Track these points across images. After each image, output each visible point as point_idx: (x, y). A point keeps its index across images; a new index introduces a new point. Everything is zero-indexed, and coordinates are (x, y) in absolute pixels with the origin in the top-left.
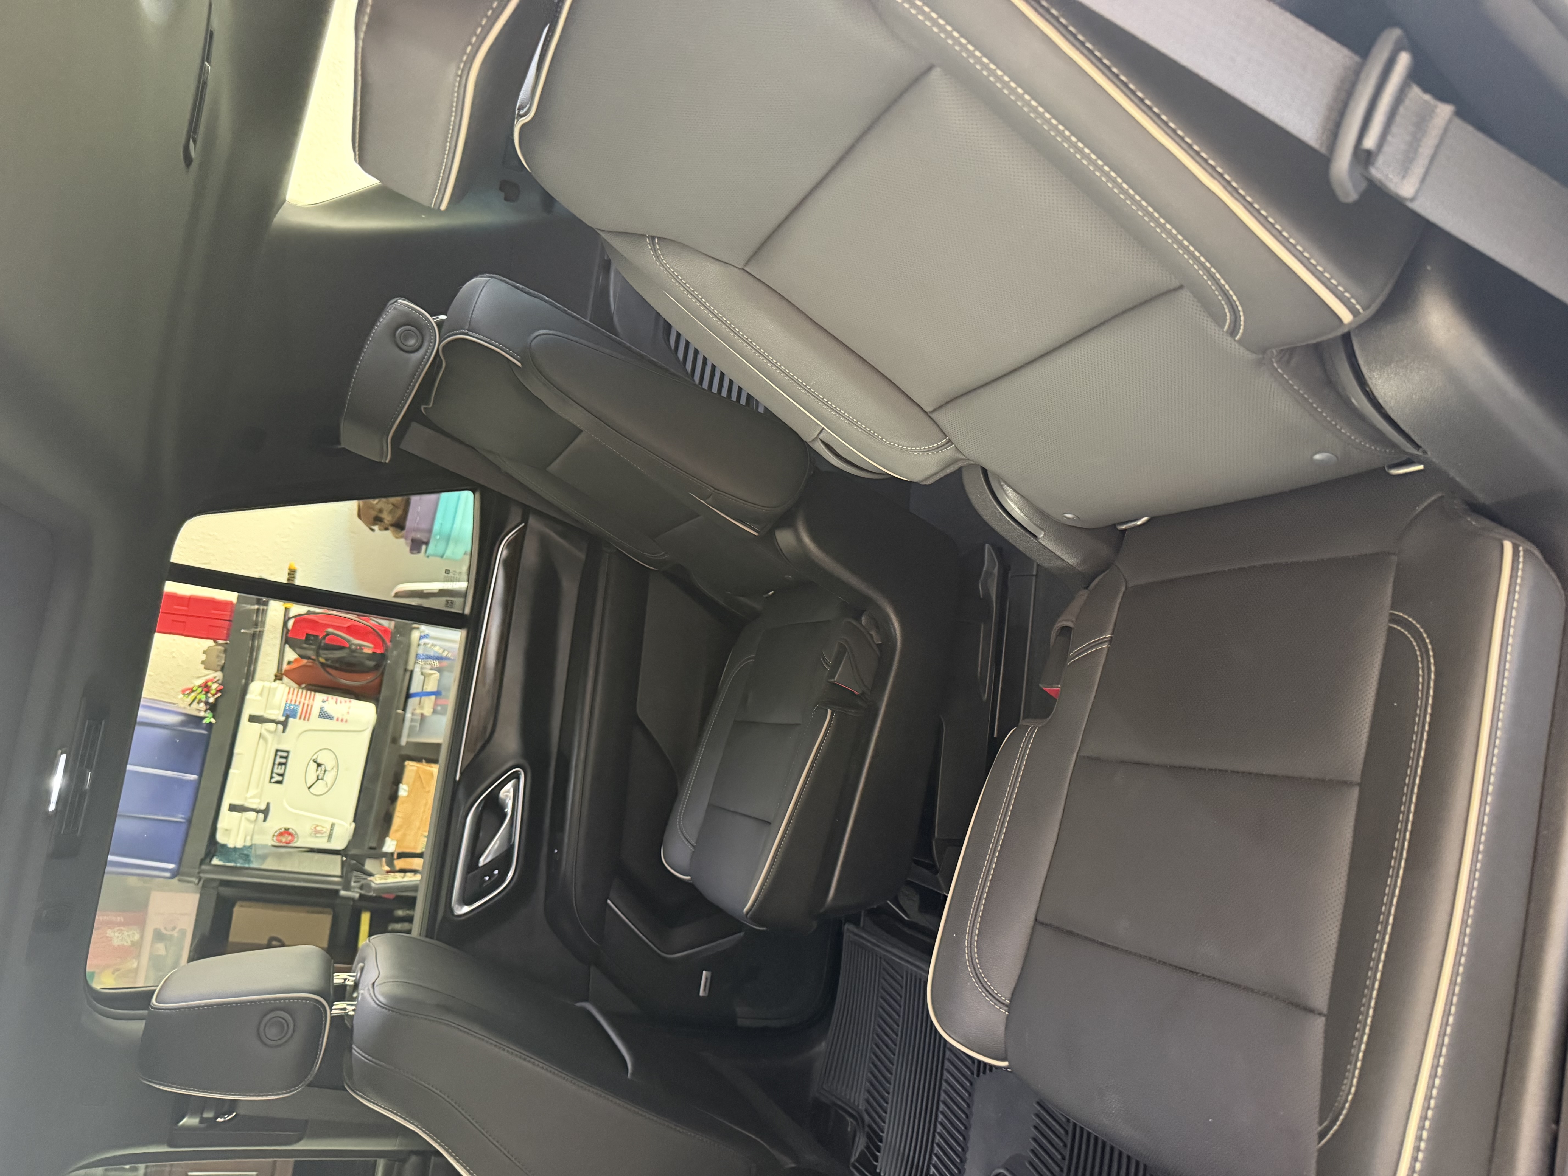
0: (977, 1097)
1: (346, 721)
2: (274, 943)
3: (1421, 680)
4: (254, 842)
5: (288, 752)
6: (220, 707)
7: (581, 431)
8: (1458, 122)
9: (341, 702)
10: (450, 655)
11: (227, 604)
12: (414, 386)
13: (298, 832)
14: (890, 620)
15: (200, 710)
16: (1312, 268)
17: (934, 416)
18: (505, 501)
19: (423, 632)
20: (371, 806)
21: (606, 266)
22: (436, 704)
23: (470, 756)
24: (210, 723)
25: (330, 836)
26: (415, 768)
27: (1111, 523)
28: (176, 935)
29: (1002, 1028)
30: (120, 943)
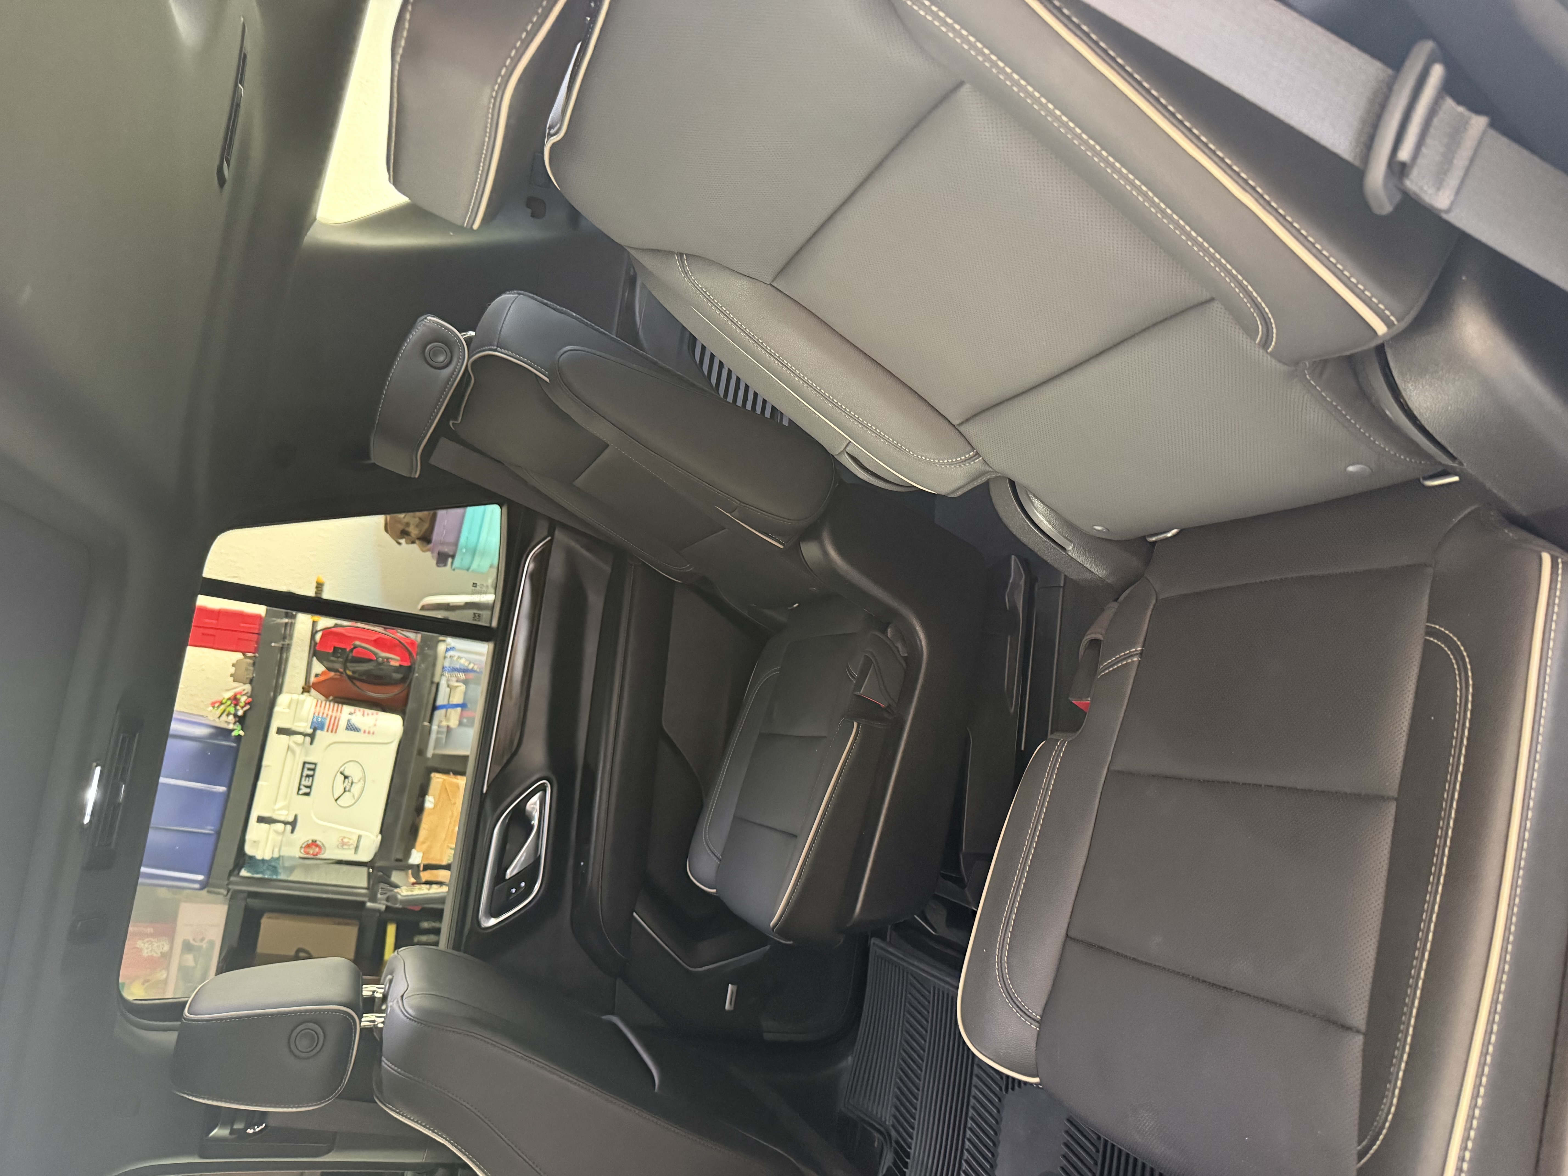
0: (1004, 1114)
1: (373, 733)
2: (302, 954)
3: (1458, 693)
4: (282, 854)
5: (315, 764)
6: (248, 721)
7: (608, 446)
8: (1492, 133)
9: (368, 714)
10: (475, 668)
11: (257, 617)
12: (443, 402)
13: (326, 845)
14: (916, 631)
15: (228, 723)
16: (1345, 279)
17: (962, 429)
18: (531, 515)
19: (449, 645)
20: (397, 818)
21: (632, 281)
22: (461, 716)
23: (498, 769)
24: (239, 735)
25: (357, 848)
26: (441, 780)
27: (1142, 535)
28: (204, 946)
29: (1033, 1044)
30: (150, 954)
